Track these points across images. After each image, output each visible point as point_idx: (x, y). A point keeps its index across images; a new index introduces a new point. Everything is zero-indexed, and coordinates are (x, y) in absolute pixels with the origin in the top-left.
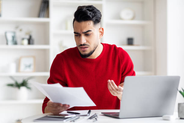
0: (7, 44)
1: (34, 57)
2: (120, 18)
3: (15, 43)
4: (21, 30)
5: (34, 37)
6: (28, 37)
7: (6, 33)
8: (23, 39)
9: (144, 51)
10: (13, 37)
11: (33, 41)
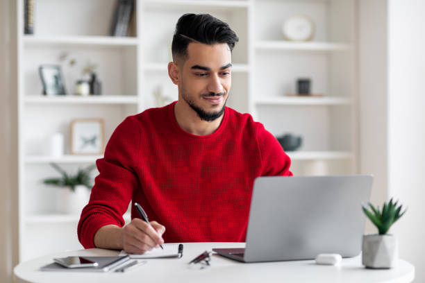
0: (45, 93)
1: (101, 121)
2: (283, 38)
3: (62, 92)
4: (72, 63)
5: (101, 77)
6: (88, 77)
7: (41, 69)
8: (80, 82)
9: (330, 108)
10: (57, 78)
11: (99, 85)
